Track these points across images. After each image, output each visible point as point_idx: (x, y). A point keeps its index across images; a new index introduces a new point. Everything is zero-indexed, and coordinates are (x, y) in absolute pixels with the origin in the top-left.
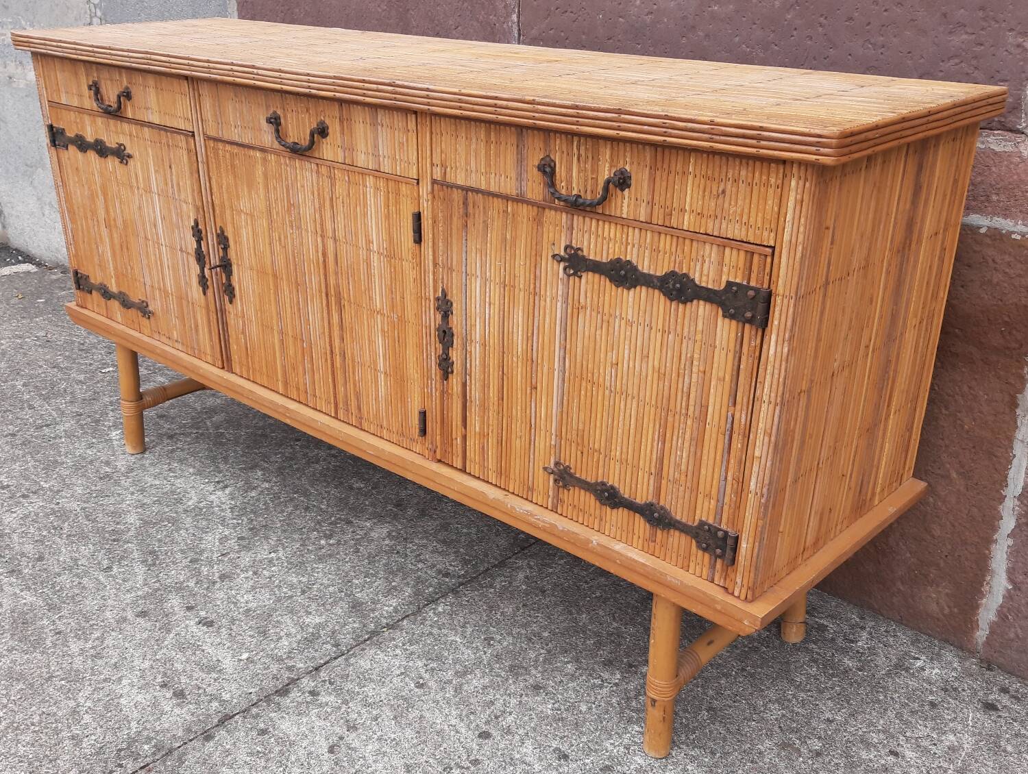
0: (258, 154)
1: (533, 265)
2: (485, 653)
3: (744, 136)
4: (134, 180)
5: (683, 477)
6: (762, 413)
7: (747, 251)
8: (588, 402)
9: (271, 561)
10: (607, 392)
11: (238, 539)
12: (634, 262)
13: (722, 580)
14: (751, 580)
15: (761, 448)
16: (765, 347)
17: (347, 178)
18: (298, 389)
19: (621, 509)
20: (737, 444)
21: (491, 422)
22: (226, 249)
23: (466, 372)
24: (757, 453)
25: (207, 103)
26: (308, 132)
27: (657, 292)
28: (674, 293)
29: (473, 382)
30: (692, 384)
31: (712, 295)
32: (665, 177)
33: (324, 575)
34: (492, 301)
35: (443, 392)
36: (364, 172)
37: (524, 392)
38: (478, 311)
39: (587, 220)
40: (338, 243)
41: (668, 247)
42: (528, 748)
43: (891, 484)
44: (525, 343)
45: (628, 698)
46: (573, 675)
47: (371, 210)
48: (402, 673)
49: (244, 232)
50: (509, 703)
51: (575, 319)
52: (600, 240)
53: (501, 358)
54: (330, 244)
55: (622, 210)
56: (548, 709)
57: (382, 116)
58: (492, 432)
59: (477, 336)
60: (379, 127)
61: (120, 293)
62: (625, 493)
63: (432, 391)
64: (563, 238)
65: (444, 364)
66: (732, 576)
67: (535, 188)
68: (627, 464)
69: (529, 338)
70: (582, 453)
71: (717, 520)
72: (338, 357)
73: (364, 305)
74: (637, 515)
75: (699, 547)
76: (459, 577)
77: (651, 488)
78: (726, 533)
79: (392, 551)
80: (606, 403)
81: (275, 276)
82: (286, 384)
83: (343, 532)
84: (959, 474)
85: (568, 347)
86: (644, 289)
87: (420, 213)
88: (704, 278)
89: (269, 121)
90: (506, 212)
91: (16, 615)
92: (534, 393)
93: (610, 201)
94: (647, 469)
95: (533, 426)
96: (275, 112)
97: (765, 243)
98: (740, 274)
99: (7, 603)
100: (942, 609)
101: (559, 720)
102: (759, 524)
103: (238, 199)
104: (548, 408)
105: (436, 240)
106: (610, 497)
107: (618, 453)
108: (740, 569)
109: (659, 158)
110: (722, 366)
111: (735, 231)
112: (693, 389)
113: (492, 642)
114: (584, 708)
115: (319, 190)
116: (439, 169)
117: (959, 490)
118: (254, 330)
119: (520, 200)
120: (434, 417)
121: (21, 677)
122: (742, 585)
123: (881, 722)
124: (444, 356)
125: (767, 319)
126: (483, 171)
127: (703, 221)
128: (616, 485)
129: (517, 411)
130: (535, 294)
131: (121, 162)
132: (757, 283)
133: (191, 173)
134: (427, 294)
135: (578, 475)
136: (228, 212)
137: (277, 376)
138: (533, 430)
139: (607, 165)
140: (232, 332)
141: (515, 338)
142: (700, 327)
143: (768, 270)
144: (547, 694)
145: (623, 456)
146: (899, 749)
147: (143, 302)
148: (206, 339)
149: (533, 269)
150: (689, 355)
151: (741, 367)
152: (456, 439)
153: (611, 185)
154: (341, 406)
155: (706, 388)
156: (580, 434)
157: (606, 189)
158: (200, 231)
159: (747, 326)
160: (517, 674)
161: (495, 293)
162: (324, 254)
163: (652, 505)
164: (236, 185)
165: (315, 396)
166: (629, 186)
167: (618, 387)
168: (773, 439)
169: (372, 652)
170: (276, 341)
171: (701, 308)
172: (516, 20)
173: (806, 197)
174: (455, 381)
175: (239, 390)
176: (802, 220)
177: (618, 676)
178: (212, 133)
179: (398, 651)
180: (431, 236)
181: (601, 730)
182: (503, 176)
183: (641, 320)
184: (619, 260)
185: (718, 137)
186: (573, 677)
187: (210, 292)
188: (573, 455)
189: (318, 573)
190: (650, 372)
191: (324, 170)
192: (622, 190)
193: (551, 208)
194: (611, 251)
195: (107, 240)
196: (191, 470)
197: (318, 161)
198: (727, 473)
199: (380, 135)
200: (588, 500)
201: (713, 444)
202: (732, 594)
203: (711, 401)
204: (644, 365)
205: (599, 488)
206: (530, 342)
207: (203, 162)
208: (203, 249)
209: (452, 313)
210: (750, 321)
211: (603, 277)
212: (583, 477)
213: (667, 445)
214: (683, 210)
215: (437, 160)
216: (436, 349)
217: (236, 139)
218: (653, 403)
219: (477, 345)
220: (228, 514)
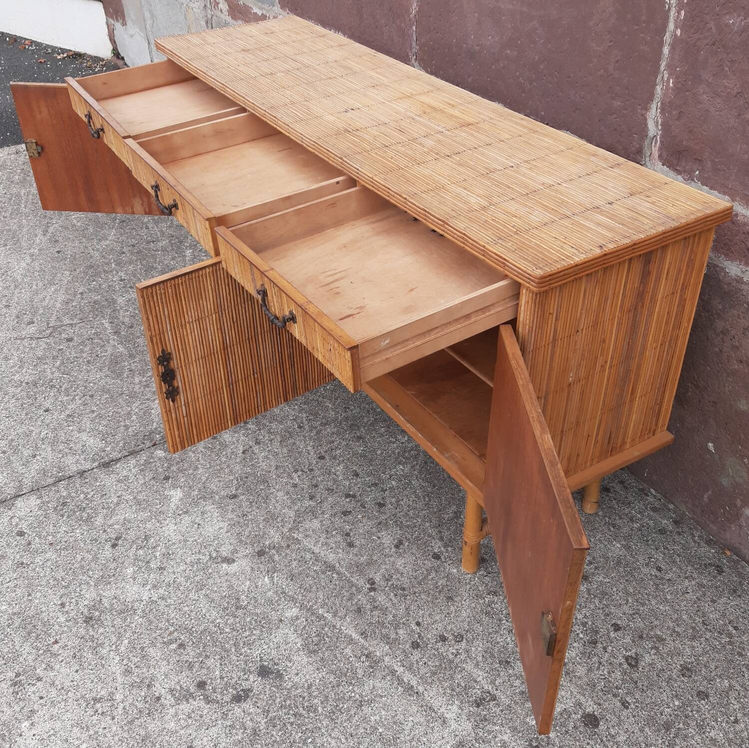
2: (341, 415)
48: (293, 420)
50: (342, 444)
56: (360, 450)
91: (113, 357)
99: (110, 350)
101: (363, 456)
121: (108, 391)
144: (363, 442)
179: (296, 407)
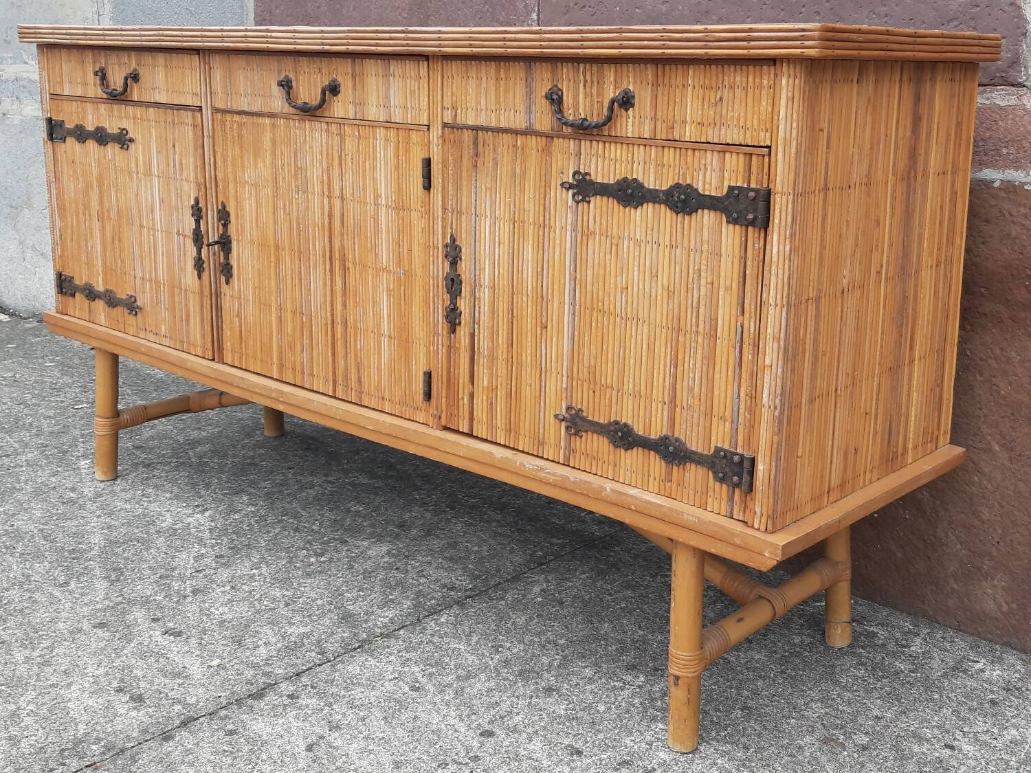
0: (267, 121)
1: (542, 196)
2: (492, 659)
3: (736, 40)
4: (133, 165)
5: (697, 402)
6: (769, 317)
7: (745, 154)
8: (600, 334)
9: (252, 577)
10: (618, 320)
11: (217, 557)
12: (640, 179)
13: (741, 514)
14: (771, 506)
15: (771, 355)
16: (768, 247)
17: (357, 134)
18: (294, 369)
19: (635, 449)
20: (748, 356)
21: (499, 374)
22: (225, 226)
23: (474, 321)
24: (768, 362)
25: (218, 75)
26: (320, 91)
27: (663, 206)
28: (679, 205)
29: (482, 331)
30: (701, 297)
31: (715, 202)
32: (666, 93)
33: (312, 590)
34: (501, 241)
35: (449, 348)
36: (374, 125)
37: (534, 334)
38: (487, 252)
39: (594, 143)
40: (345, 202)
41: (671, 160)
42: (537, 745)
43: (924, 444)
44: (535, 280)
45: (652, 700)
46: (590, 679)
47: (381, 163)
48: (395, 678)
49: (247, 204)
50: (517, 704)
51: (584, 247)
52: (607, 162)
53: (511, 300)
54: (337, 204)
55: (627, 129)
56: (561, 709)
57: (395, 67)
58: (501, 385)
59: (486, 279)
60: (391, 78)
61: (107, 290)
62: (639, 430)
63: (438, 349)
64: (571, 166)
65: (452, 315)
66: (750, 505)
67: (543, 119)
68: (640, 396)
69: (539, 274)
70: (594, 392)
71: (733, 444)
72: (339, 326)
73: (370, 264)
74: (652, 452)
75: (716, 478)
76: (466, 590)
77: (665, 419)
78: (742, 456)
79: (390, 567)
80: (618, 332)
81: (277, 247)
82: (281, 366)
83: (336, 550)
84: (1002, 446)
85: (578, 277)
86: (650, 205)
87: (430, 159)
88: (707, 187)
89: (280, 84)
90: (515, 146)
92: (544, 332)
93: (615, 122)
94: (660, 399)
95: (543, 369)
96: (287, 77)
97: (762, 144)
98: (740, 178)
100: (1000, 607)
101: (573, 719)
102: (774, 440)
103: (243, 170)
104: (559, 347)
105: (446, 185)
106: (623, 437)
107: (631, 386)
108: (759, 495)
109: (660, 74)
110: (729, 274)
111: (734, 136)
112: (702, 303)
113: (500, 649)
114: (602, 708)
115: (327, 148)
116: (449, 112)
117: (1003, 464)
118: (250, 310)
119: (528, 132)
120: (440, 378)
122: (762, 515)
123: (936, 719)
124: (452, 306)
125: (768, 219)
126: (493, 108)
127: (704, 129)
128: (630, 422)
129: (527, 358)
130: (545, 226)
131: (121, 148)
132: (757, 184)
133: (196, 150)
134: (436, 242)
135: (590, 418)
136: (231, 186)
137: (272, 360)
138: (543, 375)
139: (612, 87)
140: (226, 317)
141: (525, 276)
142: (705, 238)
143: (766, 170)
144: (560, 696)
145: (636, 388)
146: (956, 743)
147: (131, 297)
148: (197, 331)
149: (542, 201)
150: (696, 268)
151: (747, 272)
152: (463, 398)
153: (616, 104)
154: (340, 382)
155: (714, 300)
156: (592, 371)
157: (611, 109)
158: (200, 210)
159: (750, 229)
160: (528, 679)
161: (504, 231)
162: (330, 216)
163: (666, 438)
164: (242, 153)
165: (312, 375)
166: (633, 106)
167: (629, 313)
168: (782, 343)
169: (363, 659)
170: (274, 319)
171: (706, 216)
172: (536, 18)
173: (796, 94)
174: (463, 332)
175: (229, 380)
176: (794, 116)
177: (643, 679)
178: (220, 105)
179: (392, 658)
180: (440, 180)
181: (621, 728)
182: (512, 111)
183: (649, 238)
184: (625, 180)
185: (712, 44)
186: (591, 680)
187: (205, 276)
188: (585, 396)
189: (305, 587)
190: (660, 292)
191: (334, 128)
192: (627, 110)
193: (558, 137)
194: (617, 172)
195: (98, 234)
196: (168, 495)
197: (328, 120)
198: (739, 390)
199: (392, 86)
200: (599, 444)
201: (724, 359)
202: (752, 527)
203: (720, 312)
204: (654, 285)
205: (612, 428)
206: (540, 278)
207: (209, 137)
208: (202, 229)
209: (461, 259)
210: (752, 223)
211: (611, 199)
212: (596, 419)
213: (680, 368)
214: (684, 122)
215: (447, 103)
216: (443, 300)
217: (246, 109)
218: (664, 324)
219: (486, 290)
220: (207, 533)
